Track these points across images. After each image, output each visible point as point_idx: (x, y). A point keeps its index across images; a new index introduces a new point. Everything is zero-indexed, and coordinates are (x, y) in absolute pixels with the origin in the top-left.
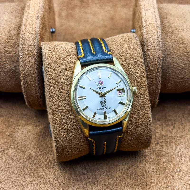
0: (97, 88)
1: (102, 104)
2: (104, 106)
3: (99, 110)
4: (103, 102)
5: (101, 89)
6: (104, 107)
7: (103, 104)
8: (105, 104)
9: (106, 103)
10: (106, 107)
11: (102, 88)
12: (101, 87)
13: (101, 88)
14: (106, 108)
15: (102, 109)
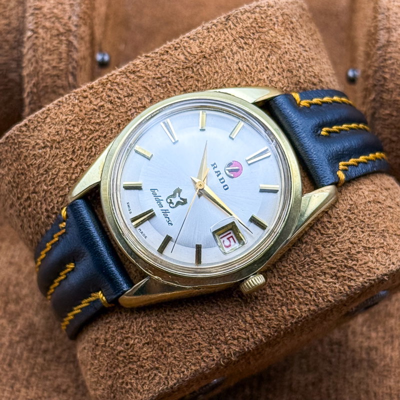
0: (215, 164)
1: (174, 196)
2: (171, 205)
3: (155, 195)
4: (179, 196)
5: (218, 176)
6: (166, 206)
7: (175, 201)
8: (178, 203)
9: (180, 206)
10: (170, 210)
11: (223, 178)
12: (223, 175)
13: (220, 177)
14: (165, 213)
15: (159, 202)
